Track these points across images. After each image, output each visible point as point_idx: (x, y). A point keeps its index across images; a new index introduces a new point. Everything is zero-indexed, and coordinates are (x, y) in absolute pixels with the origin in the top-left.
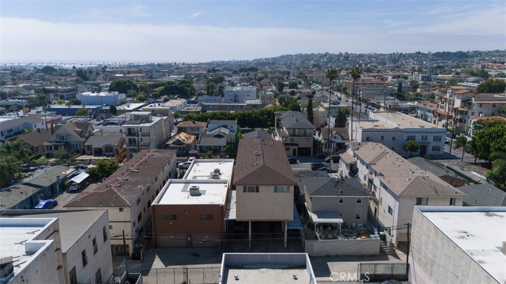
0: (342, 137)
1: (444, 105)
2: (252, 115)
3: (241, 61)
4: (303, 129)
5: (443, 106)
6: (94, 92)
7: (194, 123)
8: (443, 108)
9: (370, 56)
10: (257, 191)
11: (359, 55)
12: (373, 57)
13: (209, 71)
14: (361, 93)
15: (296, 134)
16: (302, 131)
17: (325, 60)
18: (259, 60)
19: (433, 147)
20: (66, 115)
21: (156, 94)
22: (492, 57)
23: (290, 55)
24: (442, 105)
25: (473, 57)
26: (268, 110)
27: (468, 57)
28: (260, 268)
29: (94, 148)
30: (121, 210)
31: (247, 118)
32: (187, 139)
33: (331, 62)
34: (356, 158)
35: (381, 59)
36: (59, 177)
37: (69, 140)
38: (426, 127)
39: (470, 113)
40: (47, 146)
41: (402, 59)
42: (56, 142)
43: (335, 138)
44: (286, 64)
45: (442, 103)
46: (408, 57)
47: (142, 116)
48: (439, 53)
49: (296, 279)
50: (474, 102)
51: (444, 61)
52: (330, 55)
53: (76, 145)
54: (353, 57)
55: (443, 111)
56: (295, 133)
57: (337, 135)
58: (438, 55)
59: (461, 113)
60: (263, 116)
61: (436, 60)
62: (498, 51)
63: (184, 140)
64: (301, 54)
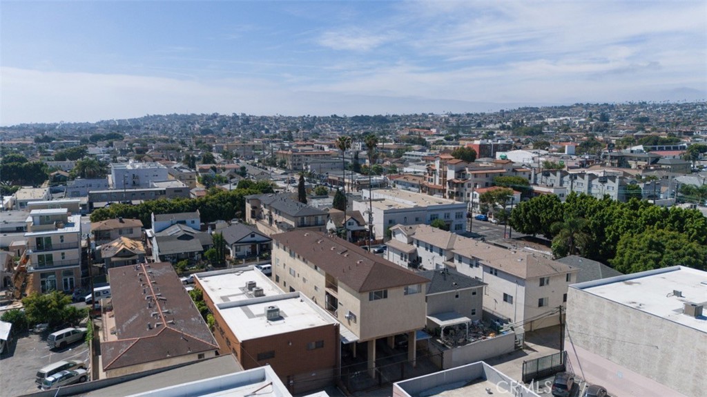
0: (358, 222)
1: (433, 177)
2: (207, 204)
3: (75, 124)
4: (313, 216)
5: (432, 179)
7: (121, 221)
8: (432, 181)
9: (277, 120)
10: (386, 296)
11: (262, 117)
12: (282, 121)
13: (38, 140)
14: (309, 167)
16: (313, 219)
17: (216, 123)
18: (108, 122)
19: (456, 225)
22: (412, 121)
23: (159, 116)
24: (431, 177)
25: (393, 122)
26: (231, 195)
27: (389, 121)
28: (441, 392)
33: (225, 126)
34: (415, 246)
35: (292, 123)
38: (444, 204)
39: (466, 185)
41: (316, 123)
43: (350, 224)
44: (158, 129)
45: (430, 175)
46: (324, 121)
48: (357, 117)
49: (491, 393)
50: (468, 172)
51: (365, 127)
52: (221, 116)
54: (254, 120)
55: (433, 184)
57: (352, 221)
58: (356, 119)
59: (457, 185)
61: (356, 125)
62: (416, 115)
64: (176, 115)
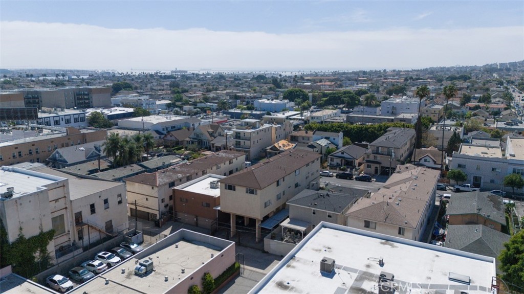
0: (434, 161)
4: (386, 147)
6: (268, 100)
10: (234, 189)
15: (380, 152)
16: (386, 150)
20: (233, 118)
21: (321, 104)
29: (216, 147)
30: (153, 188)
31: (364, 132)
32: (284, 146)
36: (164, 163)
37: (202, 138)
40: (187, 141)
42: (194, 139)
43: (426, 160)
47: (250, 123)
53: (206, 142)
56: (378, 151)
57: (428, 158)
60: (380, 131)
63: (280, 147)
